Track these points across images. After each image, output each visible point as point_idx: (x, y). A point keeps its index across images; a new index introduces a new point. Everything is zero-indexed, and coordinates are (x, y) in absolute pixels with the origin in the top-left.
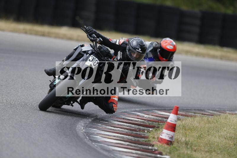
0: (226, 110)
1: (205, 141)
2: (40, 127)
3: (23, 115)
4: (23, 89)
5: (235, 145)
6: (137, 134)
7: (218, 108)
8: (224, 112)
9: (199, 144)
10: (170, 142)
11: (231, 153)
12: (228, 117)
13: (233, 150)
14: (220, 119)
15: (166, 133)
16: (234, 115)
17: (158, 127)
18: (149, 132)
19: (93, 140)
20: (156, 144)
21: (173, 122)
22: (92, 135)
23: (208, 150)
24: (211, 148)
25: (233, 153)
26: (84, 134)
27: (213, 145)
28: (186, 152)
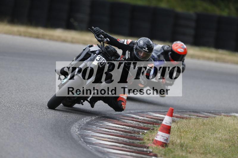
0: (221, 112)
1: (200, 143)
2: (34, 129)
3: (17, 117)
4: (18, 91)
5: (230, 147)
6: (132, 136)
7: (214, 110)
8: (219, 114)
9: (194, 146)
10: (165, 144)
11: (226, 155)
12: (223, 119)
13: (228, 152)
14: (216, 121)
15: (162, 135)
16: (229, 117)
17: (153, 129)
18: (144, 134)
19: (88, 142)
20: (151, 146)
21: (168, 124)
22: (87, 137)
23: (203, 152)
24: (206, 150)
25: (229, 155)
26: (78, 136)
27: (208, 147)
28: (181, 154)
